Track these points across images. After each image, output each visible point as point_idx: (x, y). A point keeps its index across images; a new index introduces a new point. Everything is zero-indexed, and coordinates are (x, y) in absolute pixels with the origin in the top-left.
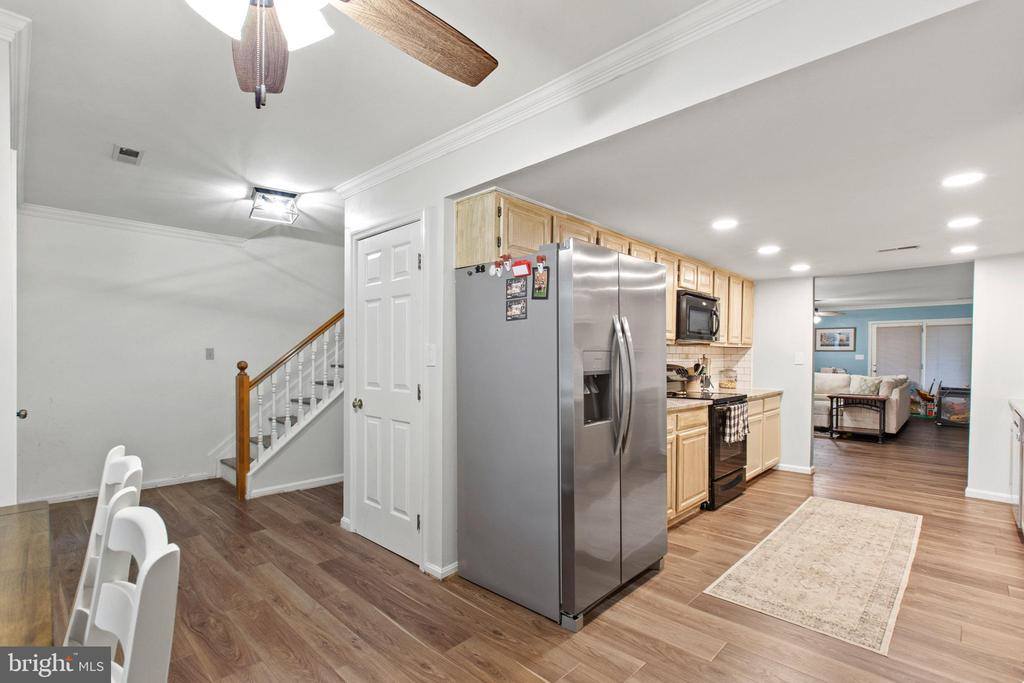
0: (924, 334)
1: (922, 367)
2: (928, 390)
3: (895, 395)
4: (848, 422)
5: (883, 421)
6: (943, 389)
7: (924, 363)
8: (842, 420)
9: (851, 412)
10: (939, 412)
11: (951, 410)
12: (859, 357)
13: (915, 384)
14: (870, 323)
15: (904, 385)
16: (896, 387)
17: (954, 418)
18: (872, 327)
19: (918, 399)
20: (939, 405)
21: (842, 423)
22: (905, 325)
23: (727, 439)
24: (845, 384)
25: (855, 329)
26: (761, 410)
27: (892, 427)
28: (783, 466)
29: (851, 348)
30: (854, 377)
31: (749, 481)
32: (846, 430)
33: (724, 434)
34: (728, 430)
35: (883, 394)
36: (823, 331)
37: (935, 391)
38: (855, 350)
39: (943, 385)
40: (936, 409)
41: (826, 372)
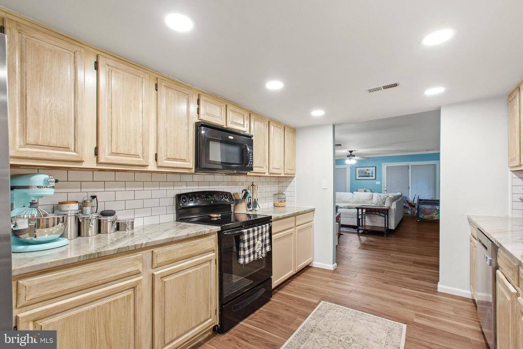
0: (410, 170)
1: (409, 188)
2: (412, 201)
3: (394, 206)
4: (368, 222)
5: (387, 222)
6: (420, 200)
7: (410, 186)
8: (365, 221)
9: (370, 216)
10: (418, 214)
11: (424, 212)
12: (378, 183)
13: (406, 197)
14: (383, 164)
15: (400, 199)
16: (395, 201)
17: (426, 217)
18: (384, 166)
19: (407, 205)
20: (418, 209)
21: (365, 223)
22: (400, 165)
23: (241, 261)
24: (370, 198)
25: (376, 167)
26: (293, 225)
27: (392, 226)
28: (316, 264)
29: (374, 178)
30: (374, 194)
31: (276, 288)
32: (367, 228)
33: (238, 257)
34: (242, 253)
35: (386, 205)
36: (360, 169)
37: (416, 202)
38: (376, 179)
39: (420, 198)
40: (416, 211)
41: (361, 191)
